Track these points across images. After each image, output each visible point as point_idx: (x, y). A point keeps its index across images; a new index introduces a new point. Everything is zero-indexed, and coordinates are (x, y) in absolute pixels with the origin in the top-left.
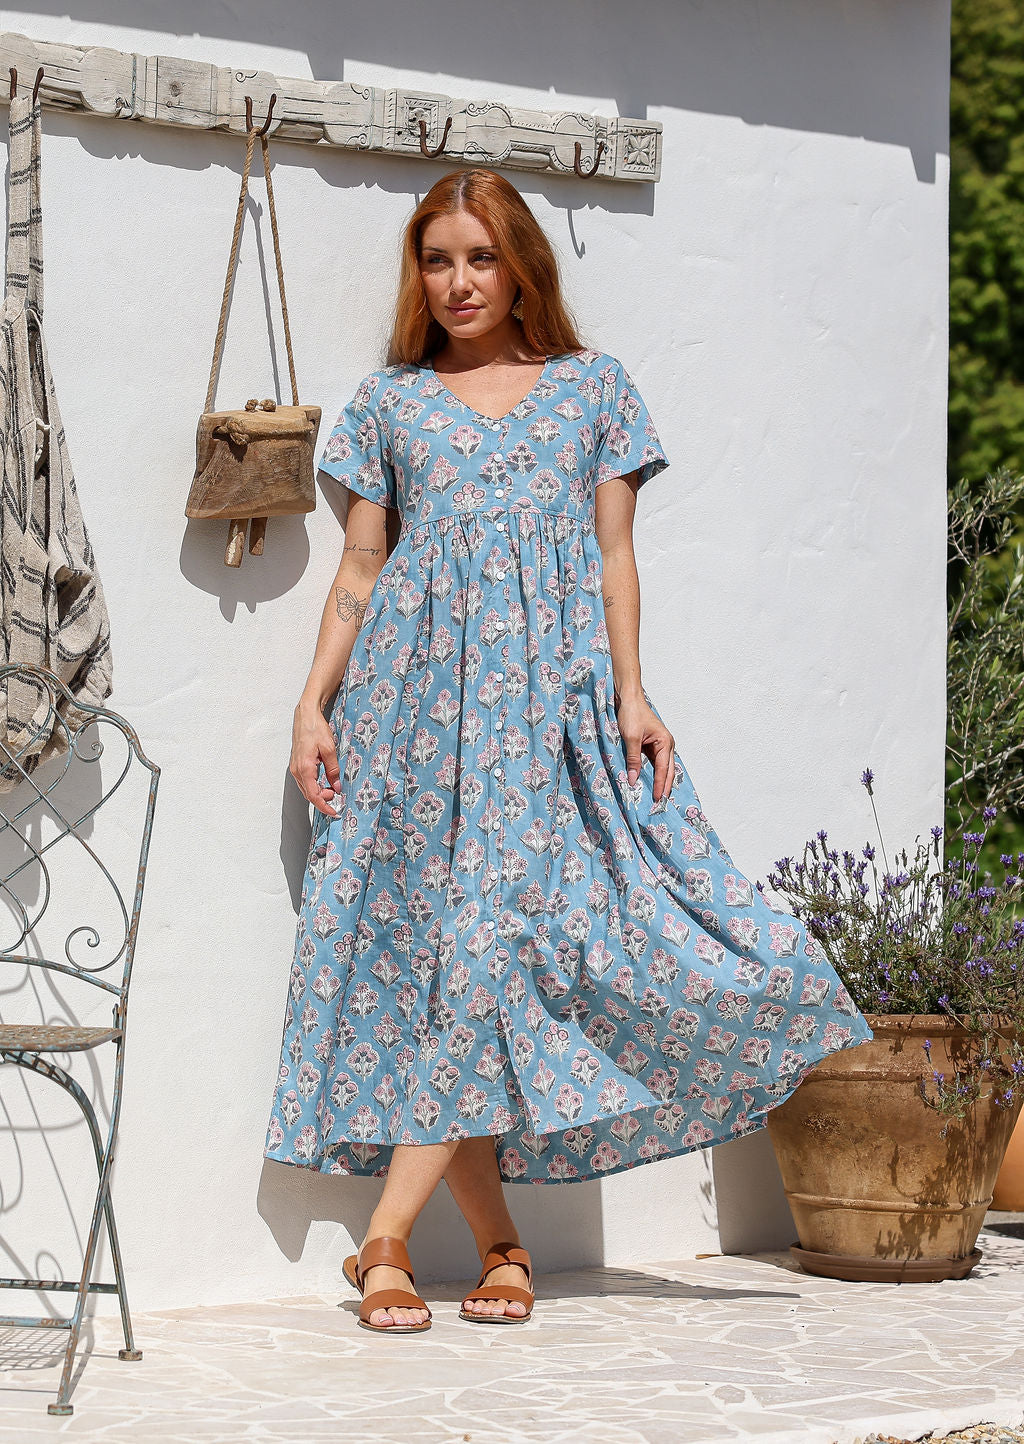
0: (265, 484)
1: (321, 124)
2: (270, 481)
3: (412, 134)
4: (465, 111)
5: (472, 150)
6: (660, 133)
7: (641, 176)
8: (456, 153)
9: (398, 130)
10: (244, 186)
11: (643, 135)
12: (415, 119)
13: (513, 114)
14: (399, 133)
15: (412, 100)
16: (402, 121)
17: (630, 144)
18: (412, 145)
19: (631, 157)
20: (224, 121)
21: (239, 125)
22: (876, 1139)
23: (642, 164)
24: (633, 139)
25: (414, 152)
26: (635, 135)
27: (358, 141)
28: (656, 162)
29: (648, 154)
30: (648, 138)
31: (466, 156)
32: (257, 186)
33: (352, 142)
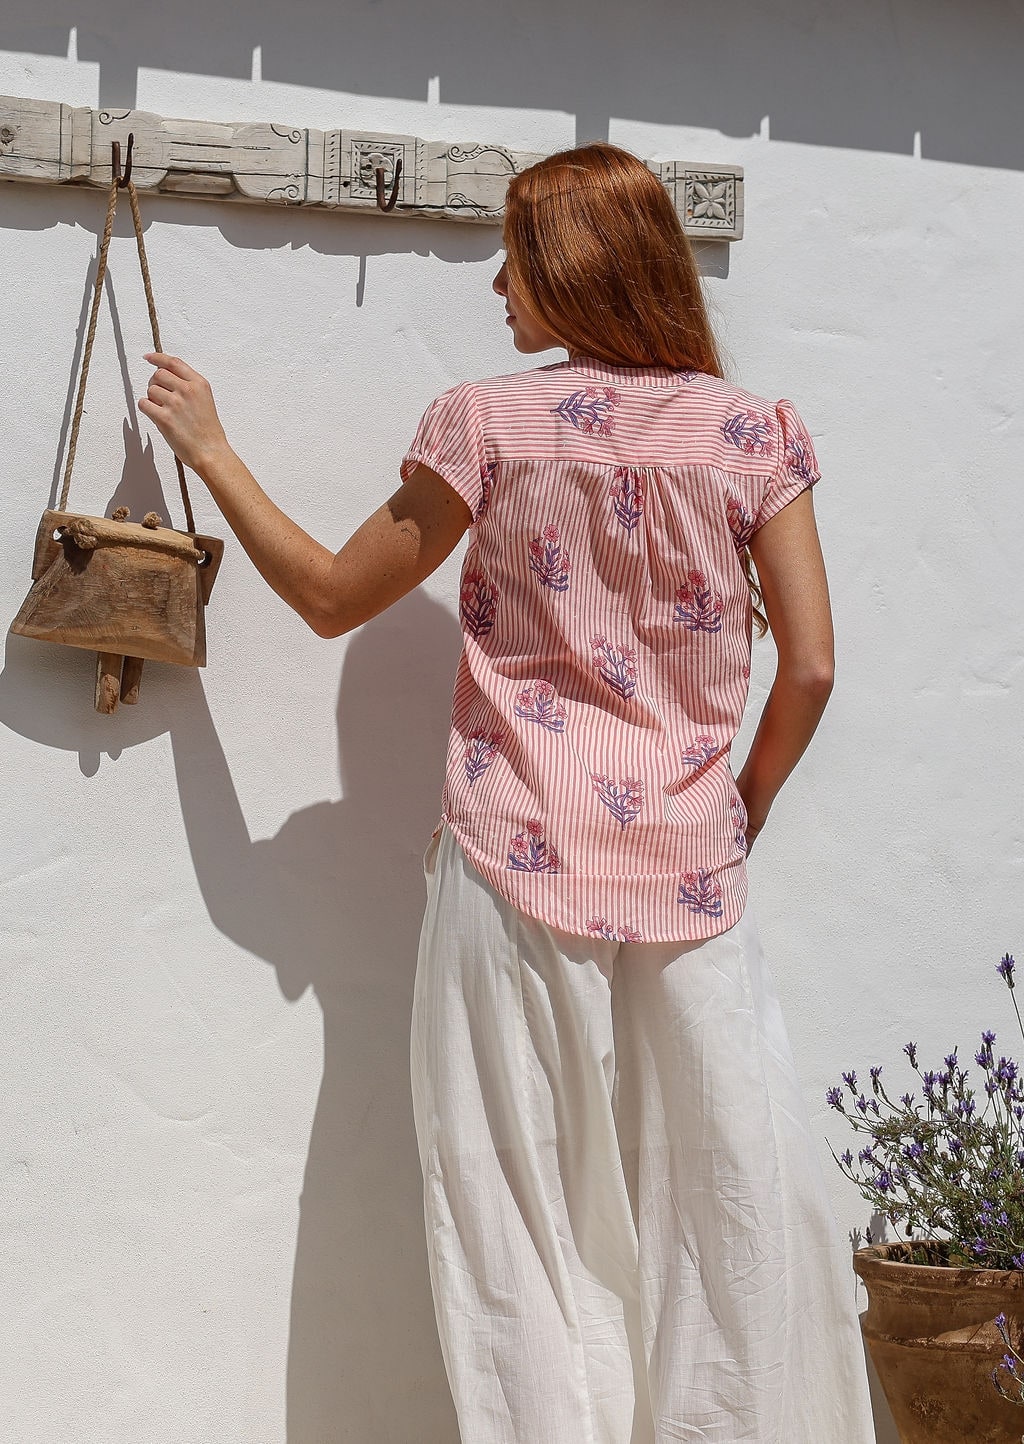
0: (114, 609)
1: (230, 175)
2: (120, 606)
3: (366, 185)
4: (444, 156)
5: (457, 202)
6: (741, 180)
7: (714, 232)
8: (434, 207)
9: (343, 180)
10: (102, 249)
11: (715, 182)
12: (369, 167)
13: (516, 157)
14: (346, 184)
15: (364, 144)
16: (350, 168)
17: (695, 192)
18: (365, 197)
19: (699, 209)
20: (83, 171)
21: (104, 177)
22: (988, 1430)
23: (714, 217)
24: (700, 187)
25: (369, 207)
26: (703, 183)
27: (285, 194)
28: (736, 216)
29: (723, 205)
30: (722, 185)
31: (449, 211)
32: (122, 249)
33: (276, 195)
